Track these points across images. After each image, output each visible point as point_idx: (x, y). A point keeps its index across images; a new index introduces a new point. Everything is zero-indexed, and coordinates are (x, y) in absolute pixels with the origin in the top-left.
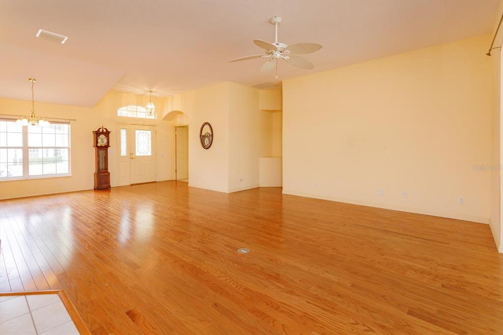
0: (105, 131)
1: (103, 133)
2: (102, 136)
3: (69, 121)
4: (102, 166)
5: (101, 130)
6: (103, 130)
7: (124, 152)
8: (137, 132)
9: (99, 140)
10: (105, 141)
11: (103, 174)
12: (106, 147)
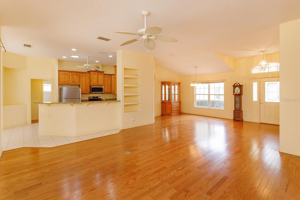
0: (238, 85)
1: (237, 86)
2: (237, 88)
3: (223, 81)
4: (238, 106)
5: (236, 85)
6: (237, 85)
7: (255, 98)
8: (266, 83)
9: (235, 91)
10: (239, 91)
11: (237, 111)
12: (240, 95)
